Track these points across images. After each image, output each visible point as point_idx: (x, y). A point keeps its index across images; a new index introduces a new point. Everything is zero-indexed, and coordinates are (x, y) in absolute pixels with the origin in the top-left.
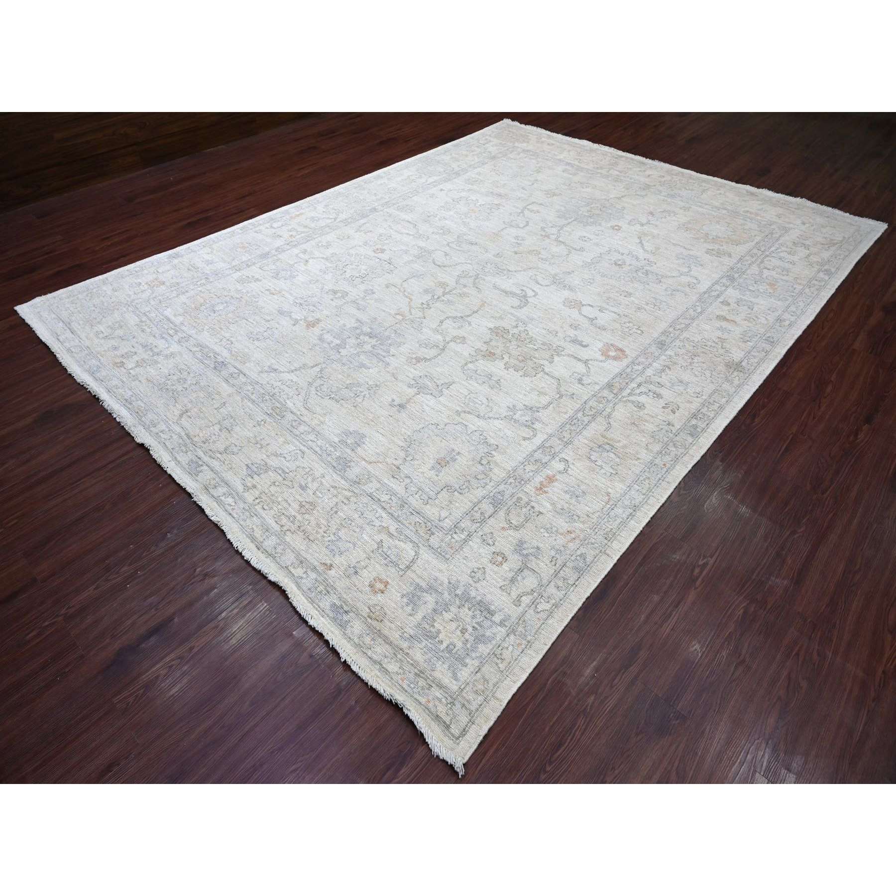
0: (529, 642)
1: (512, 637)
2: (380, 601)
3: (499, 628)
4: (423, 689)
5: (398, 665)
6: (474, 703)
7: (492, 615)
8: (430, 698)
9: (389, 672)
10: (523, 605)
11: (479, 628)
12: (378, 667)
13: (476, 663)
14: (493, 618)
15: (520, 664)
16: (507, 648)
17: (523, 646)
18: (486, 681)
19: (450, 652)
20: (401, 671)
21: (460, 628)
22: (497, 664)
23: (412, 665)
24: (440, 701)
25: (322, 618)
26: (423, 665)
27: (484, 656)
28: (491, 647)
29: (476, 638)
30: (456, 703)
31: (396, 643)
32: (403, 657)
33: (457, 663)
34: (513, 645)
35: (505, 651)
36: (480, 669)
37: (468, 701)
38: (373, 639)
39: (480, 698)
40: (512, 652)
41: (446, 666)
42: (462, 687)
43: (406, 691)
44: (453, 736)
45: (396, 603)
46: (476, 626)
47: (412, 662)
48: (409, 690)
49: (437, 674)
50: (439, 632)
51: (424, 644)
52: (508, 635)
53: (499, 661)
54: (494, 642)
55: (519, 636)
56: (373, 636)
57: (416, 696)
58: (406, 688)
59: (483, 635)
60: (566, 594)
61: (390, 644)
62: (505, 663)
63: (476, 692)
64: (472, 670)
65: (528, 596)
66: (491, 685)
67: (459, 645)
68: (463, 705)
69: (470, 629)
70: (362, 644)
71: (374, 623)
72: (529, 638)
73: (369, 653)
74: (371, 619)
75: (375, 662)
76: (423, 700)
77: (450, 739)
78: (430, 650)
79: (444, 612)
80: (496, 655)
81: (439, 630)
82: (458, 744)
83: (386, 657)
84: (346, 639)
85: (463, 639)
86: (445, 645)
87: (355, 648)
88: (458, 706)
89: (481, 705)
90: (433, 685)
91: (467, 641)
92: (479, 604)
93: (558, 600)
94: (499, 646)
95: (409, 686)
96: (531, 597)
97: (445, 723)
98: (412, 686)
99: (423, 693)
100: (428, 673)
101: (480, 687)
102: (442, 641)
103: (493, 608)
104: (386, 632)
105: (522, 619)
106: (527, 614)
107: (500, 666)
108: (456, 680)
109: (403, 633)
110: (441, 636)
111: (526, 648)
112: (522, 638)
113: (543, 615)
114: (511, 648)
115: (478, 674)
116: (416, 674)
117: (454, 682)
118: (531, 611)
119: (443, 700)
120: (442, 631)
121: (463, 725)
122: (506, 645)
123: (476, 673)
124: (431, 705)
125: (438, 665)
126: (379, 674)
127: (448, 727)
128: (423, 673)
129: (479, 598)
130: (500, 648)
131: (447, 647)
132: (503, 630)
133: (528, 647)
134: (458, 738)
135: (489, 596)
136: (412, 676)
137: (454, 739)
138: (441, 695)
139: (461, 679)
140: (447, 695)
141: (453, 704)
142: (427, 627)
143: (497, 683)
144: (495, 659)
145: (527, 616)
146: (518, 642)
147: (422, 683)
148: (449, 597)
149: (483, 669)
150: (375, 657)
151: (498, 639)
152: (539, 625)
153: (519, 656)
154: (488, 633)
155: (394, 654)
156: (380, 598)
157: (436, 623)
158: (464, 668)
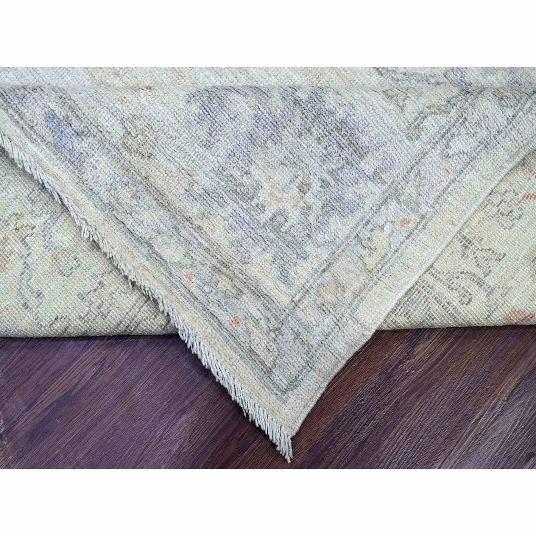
0: (423, 217)
1: (393, 205)
2: (143, 107)
3: (370, 184)
4: (226, 295)
5: (182, 249)
6: (317, 330)
7: (361, 157)
8: (240, 314)
9: (166, 262)
10: (424, 137)
11: (333, 183)
12: (144, 250)
13: (325, 254)
14: (362, 165)
15: (402, 259)
16: (382, 228)
17: (412, 225)
18: (341, 287)
19: (277, 229)
20: (187, 261)
21: (298, 181)
22: (361, 258)
23: (207, 250)
24: (256, 321)
25: (30, 145)
26: (228, 252)
27: (338, 242)
28: (353, 223)
29: (327, 204)
30: (284, 329)
31: (178, 204)
32: (192, 235)
33: (289, 251)
34: (392, 222)
35: (377, 232)
36: (329, 265)
37: (307, 328)
38: (135, 196)
39: (329, 320)
40: (390, 236)
41: (268, 256)
42: (297, 298)
43: (196, 299)
44: (278, 388)
45: (175, 114)
46: (328, 178)
47: (206, 245)
48: (201, 296)
49: (252, 270)
50: (258, 186)
51: (229, 209)
52: (385, 201)
53: (365, 253)
54: (359, 214)
55: (407, 204)
56: (134, 189)
57: (214, 309)
58: (195, 293)
59: (340, 199)
60: (514, 116)
61: (166, 206)
62: (376, 257)
63: (322, 308)
64: (316, 265)
65: (439, 117)
66: (348, 294)
67: (295, 215)
68: (297, 336)
69: (316, 185)
70: (115, 203)
71: (136, 159)
72: (424, 209)
73: (129, 222)
74: (130, 151)
75: (140, 240)
76: (225, 319)
77: (272, 392)
78: (241, 222)
79: (269, 144)
80: (360, 241)
81: (258, 182)
82: (285, 402)
83: (159, 232)
84: (83, 191)
85: (302, 204)
86: (268, 214)
87: (103, 211)
88: (289, 336)
89: (329, 333)
90: (245, 291)
91: (309, 208)
92: (339, 130)
93: (494, 131)
94: (367, 223)
95: (200, 288)
96: (442, 120)
97: (263, 364)
98: (206, 288)
99: (226, 303)
100: (236, 266)
101: (330, 298)
102: (263, 207)
103: (364, 140)
104: (159, 182)
105: (415, 171)
106: (427, 160)
107: (367, 260)
108: (287, 282)
109: (191, 185)
110: (263, 196)
111: (416, 228)
112: (412, 209)
113: (455, 164)
114: (388, 227)
115: (327, 274)
116: (214, 268)
117: (283, 287)
118: (435, 154)
119: (263, 323)
120: (265, 184)
121: (294, 372)
122: (381, 222)
123: (324, 271)
124: (240, 329)
125: (253, 254)
126: (147, 264)
127: (269, 372)
128: (228, 267)
129: (340, 114)
130: (370, 227)
131: (272, 219)
132: (378, 190)
133: (420, 227)
134: (284, 392)
135: (360, 109)
136: (206, 271)
137: (279, 394)
138: (258, 313)
139: (296, 282)
140: (269, 315)
141: (278, 331)
142: (236, 173)
143: (361, 291)
144: (359, 247)
145: (426, 165)
146: (402, 215)
147: (224, 284)
148: (282, 105)
149: (336, 266)
150: (140, 231)
151: (367, 208)
152: (444, 184)
153: (402, 243)
154: (349, 196)
155: (175, 228)
156: (143, 101)
157: (254, 166)
158: (302, 263)
